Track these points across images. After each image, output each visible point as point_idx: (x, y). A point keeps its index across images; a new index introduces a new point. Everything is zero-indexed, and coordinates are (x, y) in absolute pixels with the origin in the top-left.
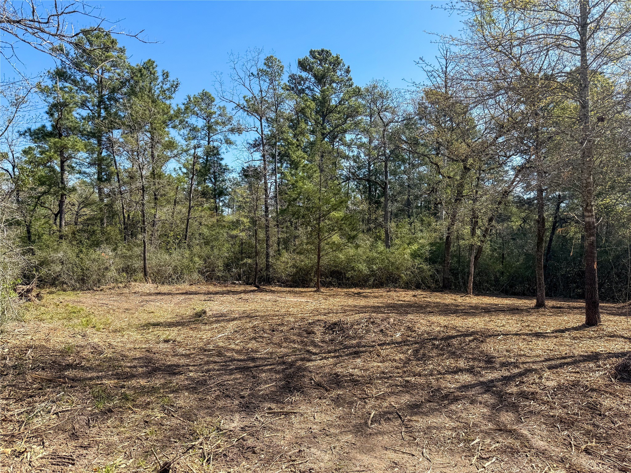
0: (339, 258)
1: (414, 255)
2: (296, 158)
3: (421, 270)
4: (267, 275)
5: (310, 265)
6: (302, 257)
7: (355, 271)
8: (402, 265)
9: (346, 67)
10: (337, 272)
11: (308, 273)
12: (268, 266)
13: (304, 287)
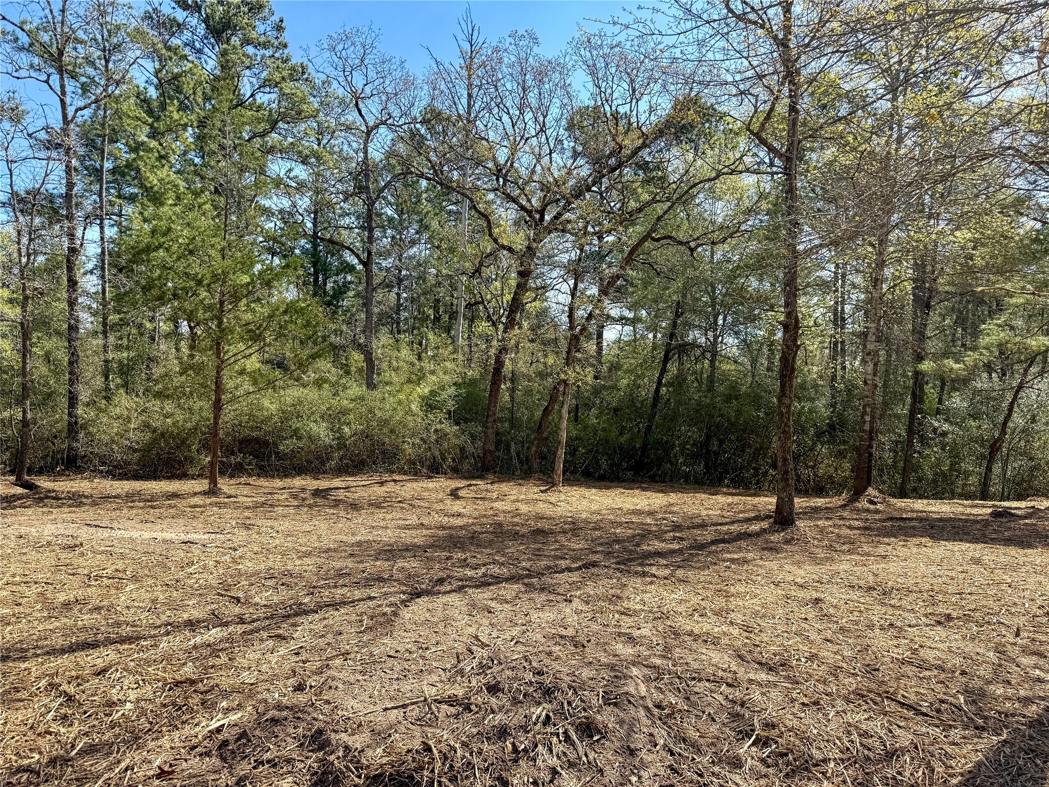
0: (261, 409)
1: (430, 404)
2: (155, 182)
3: (442, 436)
4: (70, 448)
5: (189, 425)
6: (169, 406)
7: (300, 438)
8: (405, 426)
9: (276, 18)
10: (257, 440)
11: (183, 443)
12: (73, 428)
13: (172, 477)
